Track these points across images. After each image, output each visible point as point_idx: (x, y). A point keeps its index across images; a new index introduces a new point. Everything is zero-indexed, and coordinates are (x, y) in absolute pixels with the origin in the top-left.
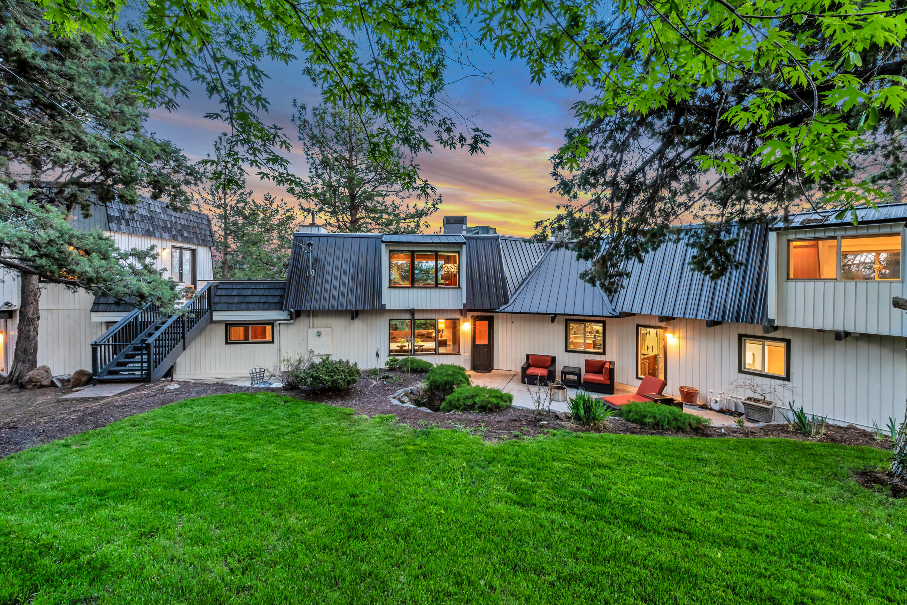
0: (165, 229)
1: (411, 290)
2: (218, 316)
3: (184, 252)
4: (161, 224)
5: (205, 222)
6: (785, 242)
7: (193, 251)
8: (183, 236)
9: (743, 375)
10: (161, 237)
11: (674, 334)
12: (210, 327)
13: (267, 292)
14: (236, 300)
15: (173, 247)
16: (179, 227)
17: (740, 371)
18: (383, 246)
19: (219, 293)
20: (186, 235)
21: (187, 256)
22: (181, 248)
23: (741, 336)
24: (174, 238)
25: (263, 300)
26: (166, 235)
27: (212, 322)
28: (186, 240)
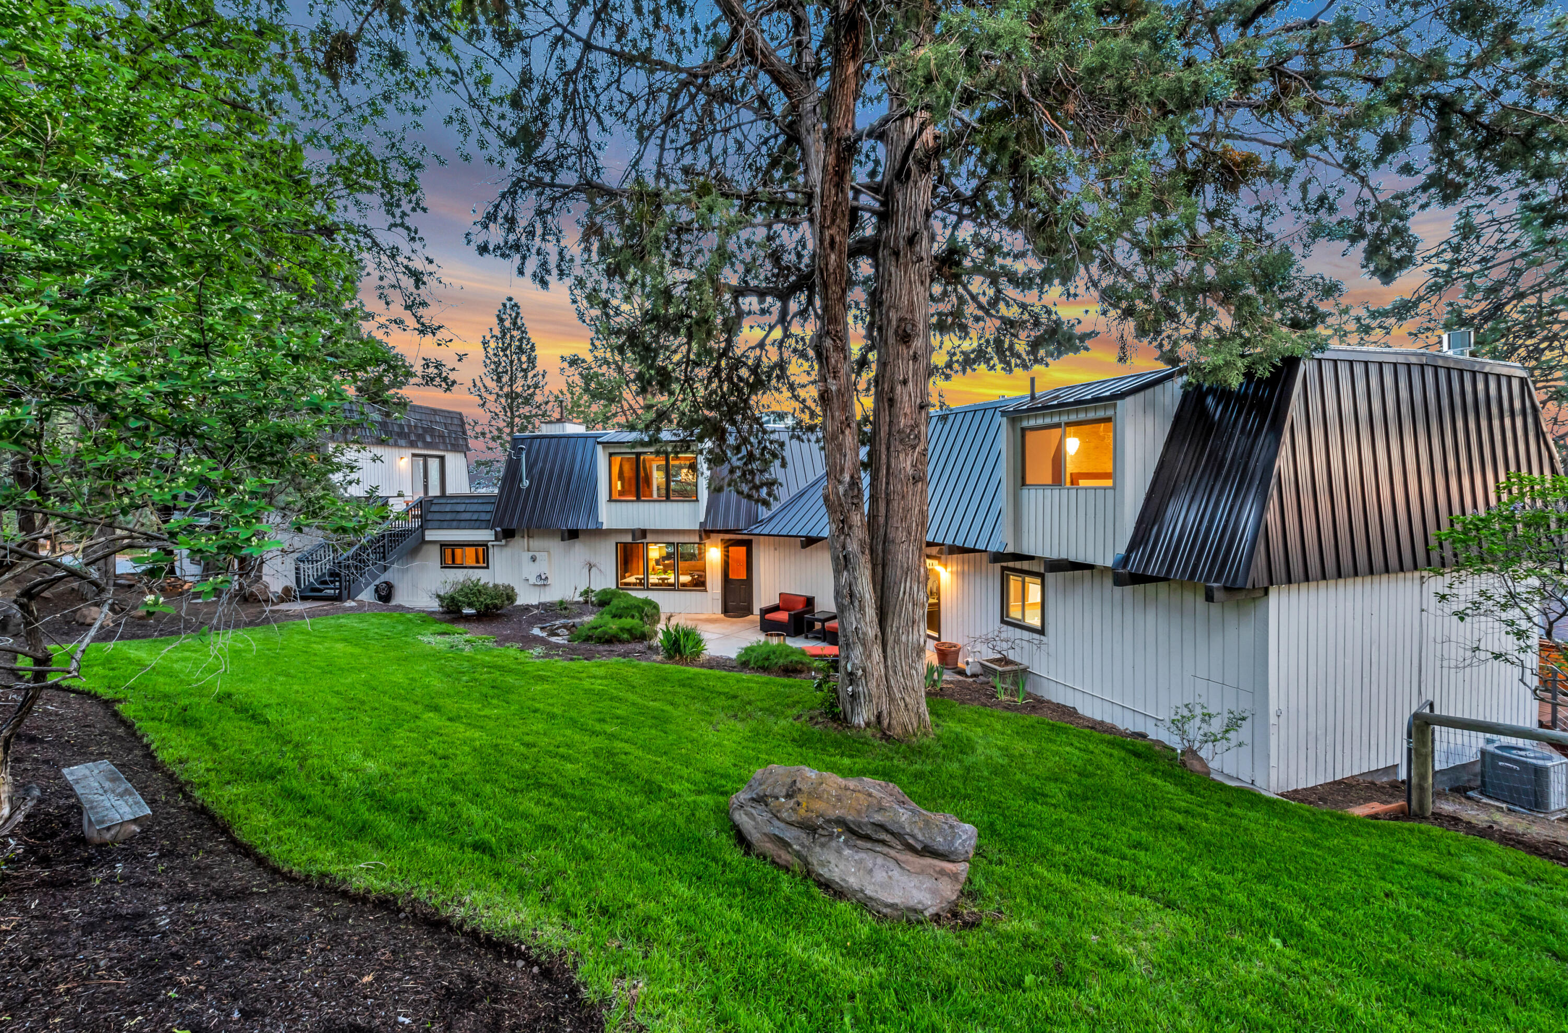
0: (402, 434)
1: (636, 505)
2: (430, 535)
3: (430, 461)
4: (396, 429)
5: (456, 422)
6: (1019, 432)
7: (442, 459)
8: (424, 441)
9: (1005, 627)
10: (396, 445)
11: (946, 566)
12: (425, 547)
13: (481, 508)
14: (448, 517)
15: (414, 455)
16: (420, 431)
17: (1003, 621)
18: (599, 448)
19: (433, 508)
20: (429, 439)
21: (434, 464)
22: (425, 457)
23: (1003, 569)
24: (412, 445)
25: (475, 517)
26: (402, 442)
27: (424, 542)
28: (428, 446)
